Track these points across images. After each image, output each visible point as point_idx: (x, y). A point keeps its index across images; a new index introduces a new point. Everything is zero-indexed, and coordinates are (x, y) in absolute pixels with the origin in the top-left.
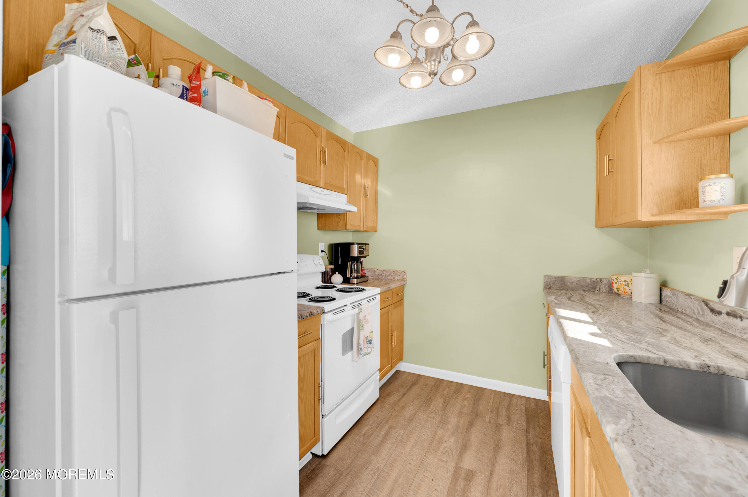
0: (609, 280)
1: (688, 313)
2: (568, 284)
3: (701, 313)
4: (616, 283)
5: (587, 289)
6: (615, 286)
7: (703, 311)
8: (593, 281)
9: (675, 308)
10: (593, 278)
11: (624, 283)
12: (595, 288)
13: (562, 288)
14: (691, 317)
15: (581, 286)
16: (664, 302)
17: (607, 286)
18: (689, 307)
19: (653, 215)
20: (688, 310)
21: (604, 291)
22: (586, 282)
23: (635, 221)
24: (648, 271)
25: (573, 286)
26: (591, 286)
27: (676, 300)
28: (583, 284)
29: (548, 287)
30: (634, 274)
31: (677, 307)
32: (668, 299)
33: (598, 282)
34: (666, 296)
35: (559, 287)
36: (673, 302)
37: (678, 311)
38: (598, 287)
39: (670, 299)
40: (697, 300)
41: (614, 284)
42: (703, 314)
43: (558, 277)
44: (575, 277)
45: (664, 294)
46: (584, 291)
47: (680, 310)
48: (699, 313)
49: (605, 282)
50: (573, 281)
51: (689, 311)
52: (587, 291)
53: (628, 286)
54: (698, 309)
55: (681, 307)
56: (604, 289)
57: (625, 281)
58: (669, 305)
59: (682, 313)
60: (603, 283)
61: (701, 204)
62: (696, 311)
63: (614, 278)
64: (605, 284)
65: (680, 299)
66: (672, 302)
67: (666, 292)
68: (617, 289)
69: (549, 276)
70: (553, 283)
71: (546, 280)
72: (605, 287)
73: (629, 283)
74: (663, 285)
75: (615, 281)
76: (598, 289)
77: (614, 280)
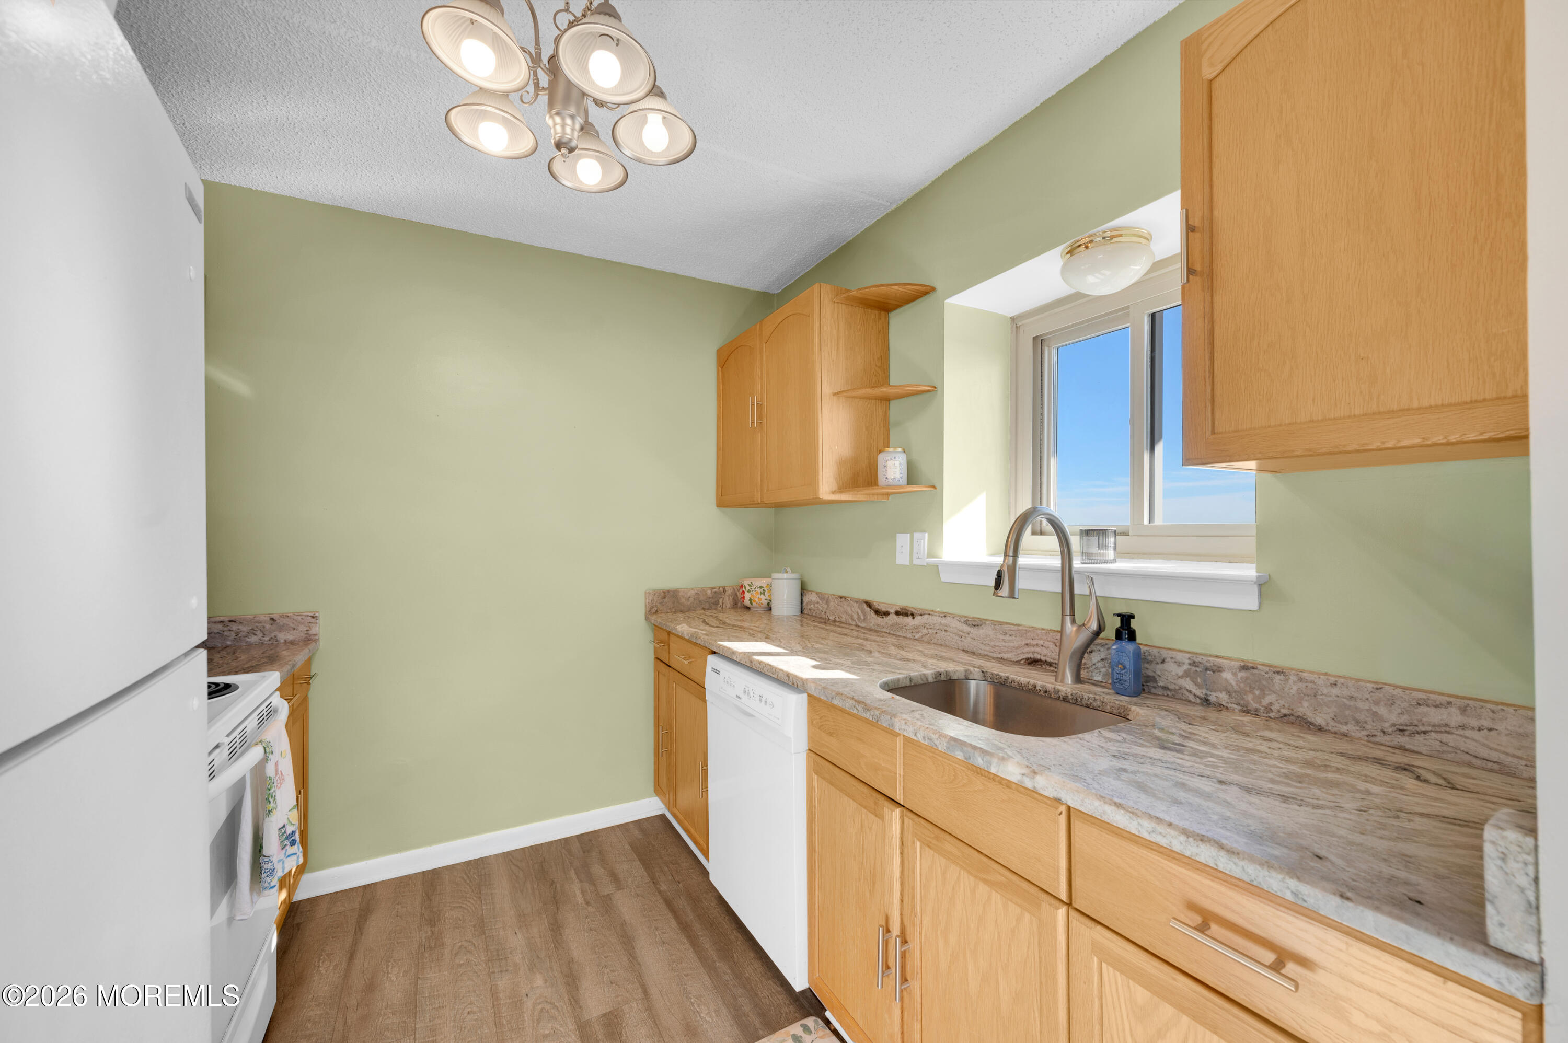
0: (734, 589)
1: (843, 620)
2: (683, 600)
3: (862, 618)
4: (749, 591)
5: (707, 606)
6: (747, 596)
7: (864, 615)
8: (715, 592)
9: (824, 616)
10: (715, 588)
11: (760, 590)
12: (717, 603)
13: (673, 610)
14: (850, 624)
15: (700, 602)
16: (806, 612)
17: (731, 599)
18: (846, 612)
19: (833, 492)
20: (843, 616)
21: (729, 606)
22: (706, 594)
23: (813, 499)
24: (789, 570)
25: (689, 603)
26: (713, 601)
27: (826, 606)
28: (702, 598)
29: (653, 611)
30: (775, 575)
31: (828, 614)
32: (812, 606)
33: (720, 593)
34: (810, 603)
35: (670, 609)
36: (821, 609)
37: (829, 619)
38: (721, 601)
39: (816, 605)
40: (857, 602)
41: (746, 593)
42: (864, 619)
43: (669, 591)
44: (692, 589)
45: (806, 600)
46: (704, 609)
47: (831, 618)
48: (859, 617)
49: (729, 592)
50: (689, 594)
51: (844, 618)
52: (708, 609)
53: (764, 595)
54: (857, 613)
55: (833, 614)
56: (728, 602)
57: (761, 587)
58: (814, 614)
59: (835, 621)
60: (727, 594)
61: (882, 481)
62: (855, 616)
63: (746, 583)
64: (730, 595)
65: (832, 603)
66: (819, 610)
67: (810, 597)
68: (750, 600)
69: (655, 591)
70: (660, 603)
71: (651, 598)
72: (729, 599)
73: (766, 589)
74: (803, 590)
75: (748, 588)
76: (721, 604)
77: (745, 588)
